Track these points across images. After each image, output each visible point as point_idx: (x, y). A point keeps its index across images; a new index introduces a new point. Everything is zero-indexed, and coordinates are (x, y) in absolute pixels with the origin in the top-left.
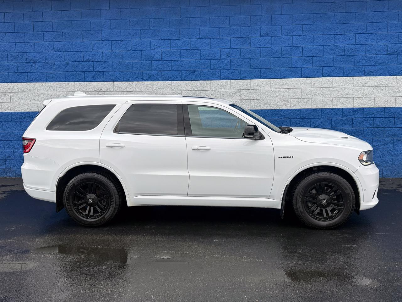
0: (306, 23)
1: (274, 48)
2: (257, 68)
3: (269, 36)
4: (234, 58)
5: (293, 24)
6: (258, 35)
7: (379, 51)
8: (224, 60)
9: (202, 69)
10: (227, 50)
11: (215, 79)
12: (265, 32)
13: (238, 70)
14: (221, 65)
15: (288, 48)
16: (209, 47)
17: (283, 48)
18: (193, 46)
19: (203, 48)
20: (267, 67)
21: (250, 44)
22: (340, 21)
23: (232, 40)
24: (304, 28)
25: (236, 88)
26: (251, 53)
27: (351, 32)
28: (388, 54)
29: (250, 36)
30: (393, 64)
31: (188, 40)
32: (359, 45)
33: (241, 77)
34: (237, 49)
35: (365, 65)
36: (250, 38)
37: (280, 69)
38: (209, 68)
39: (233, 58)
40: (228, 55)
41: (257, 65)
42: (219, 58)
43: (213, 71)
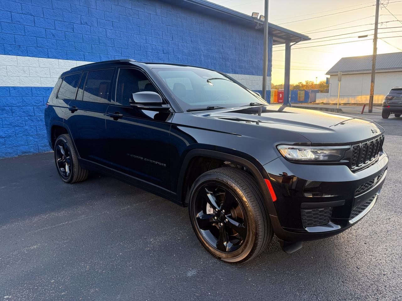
0: (114, 21)
1: (93, 36)
2: (80, 50)
3: (88, 25)
4: (60, 39)
5: (105, 19)
6: (79, 22)
7: (159, 50)
8: (50, 40)
9: (28, 45)
10: (52, 31)
11: (42, 57)
12: (85, 22)
13: (65, 51)
14: (47, 44)
15: (104, 38)
16: (34, 24)
17: (100, 37)
18: (15, 20)
19: (26, 24)
20: (89, 52)
21: (73, 29)
22: (136, 24)
23: (56, 22)
24: (113, 24)
25: (64, 68)
26: (74, 37)
27: (143, 34)
28: (164, 53)
29: (72, 22)
30: (167, 60)
31: (9, 12)
32: (149, 45)
33: (68, 58)
34: (62, 32)
35: (153, 59)
36: (72, 23)
37: (99, 54)
38: (35, 45)
39: (58, 39)
40: (53, 35)
41: (81, 49)
42: (45, 37)
43: (39, 48)
